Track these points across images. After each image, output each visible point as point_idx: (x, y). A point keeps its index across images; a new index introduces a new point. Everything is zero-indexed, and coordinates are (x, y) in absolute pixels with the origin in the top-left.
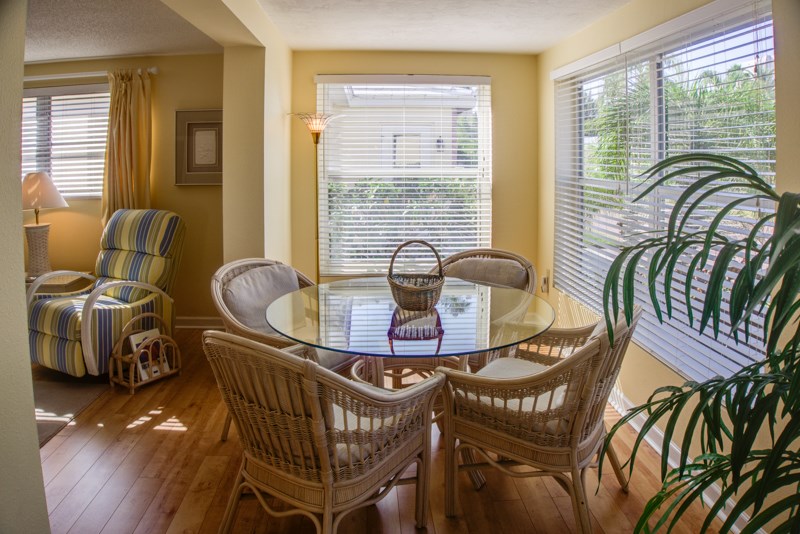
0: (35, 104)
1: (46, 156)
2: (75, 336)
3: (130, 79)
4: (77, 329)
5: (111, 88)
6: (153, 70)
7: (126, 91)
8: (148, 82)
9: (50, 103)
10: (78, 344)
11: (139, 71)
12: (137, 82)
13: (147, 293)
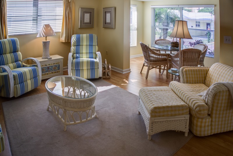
1: (36, 19)
10: (98, 69)
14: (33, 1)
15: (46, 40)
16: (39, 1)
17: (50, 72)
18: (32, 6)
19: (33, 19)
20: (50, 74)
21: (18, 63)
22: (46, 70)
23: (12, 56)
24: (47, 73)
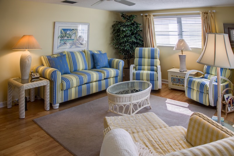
0: (176, 20)
1: (181, 35)
2: (206, 92)
3: (207, 14)
4: (207, 90)
5: (201, 16)
6: (214, 11)
7: (207, 17)
8: (213, 15)
9: (181, 20)
10: (207, 95)
11: (210, 11)
12: (209, 14)
13: (225, 81)
14: (176, 18)
15: (182, 54)
16: (182, 18)
17: (181, 84)
18: (177, 23)
19: (178, 34)
20: (181, 86)
21: (152, 68)
22: (177, 81)
23: (149, 61)
24: (178, 84)
